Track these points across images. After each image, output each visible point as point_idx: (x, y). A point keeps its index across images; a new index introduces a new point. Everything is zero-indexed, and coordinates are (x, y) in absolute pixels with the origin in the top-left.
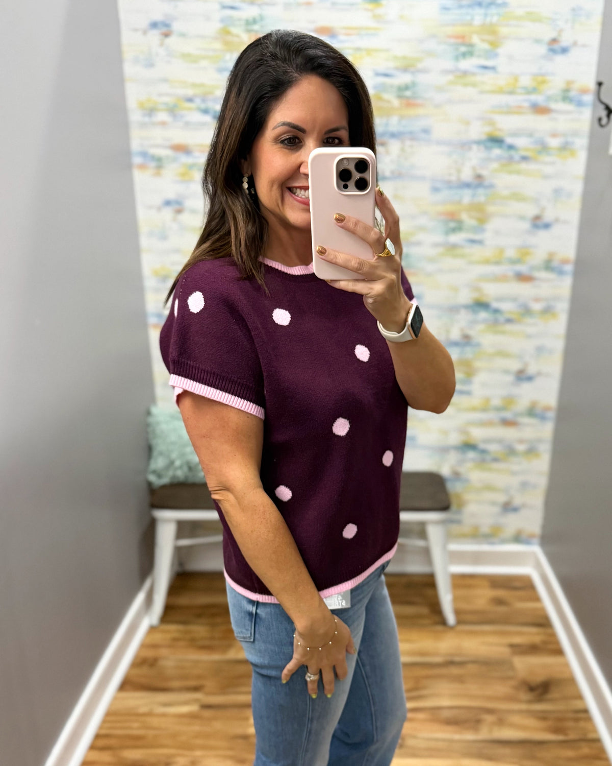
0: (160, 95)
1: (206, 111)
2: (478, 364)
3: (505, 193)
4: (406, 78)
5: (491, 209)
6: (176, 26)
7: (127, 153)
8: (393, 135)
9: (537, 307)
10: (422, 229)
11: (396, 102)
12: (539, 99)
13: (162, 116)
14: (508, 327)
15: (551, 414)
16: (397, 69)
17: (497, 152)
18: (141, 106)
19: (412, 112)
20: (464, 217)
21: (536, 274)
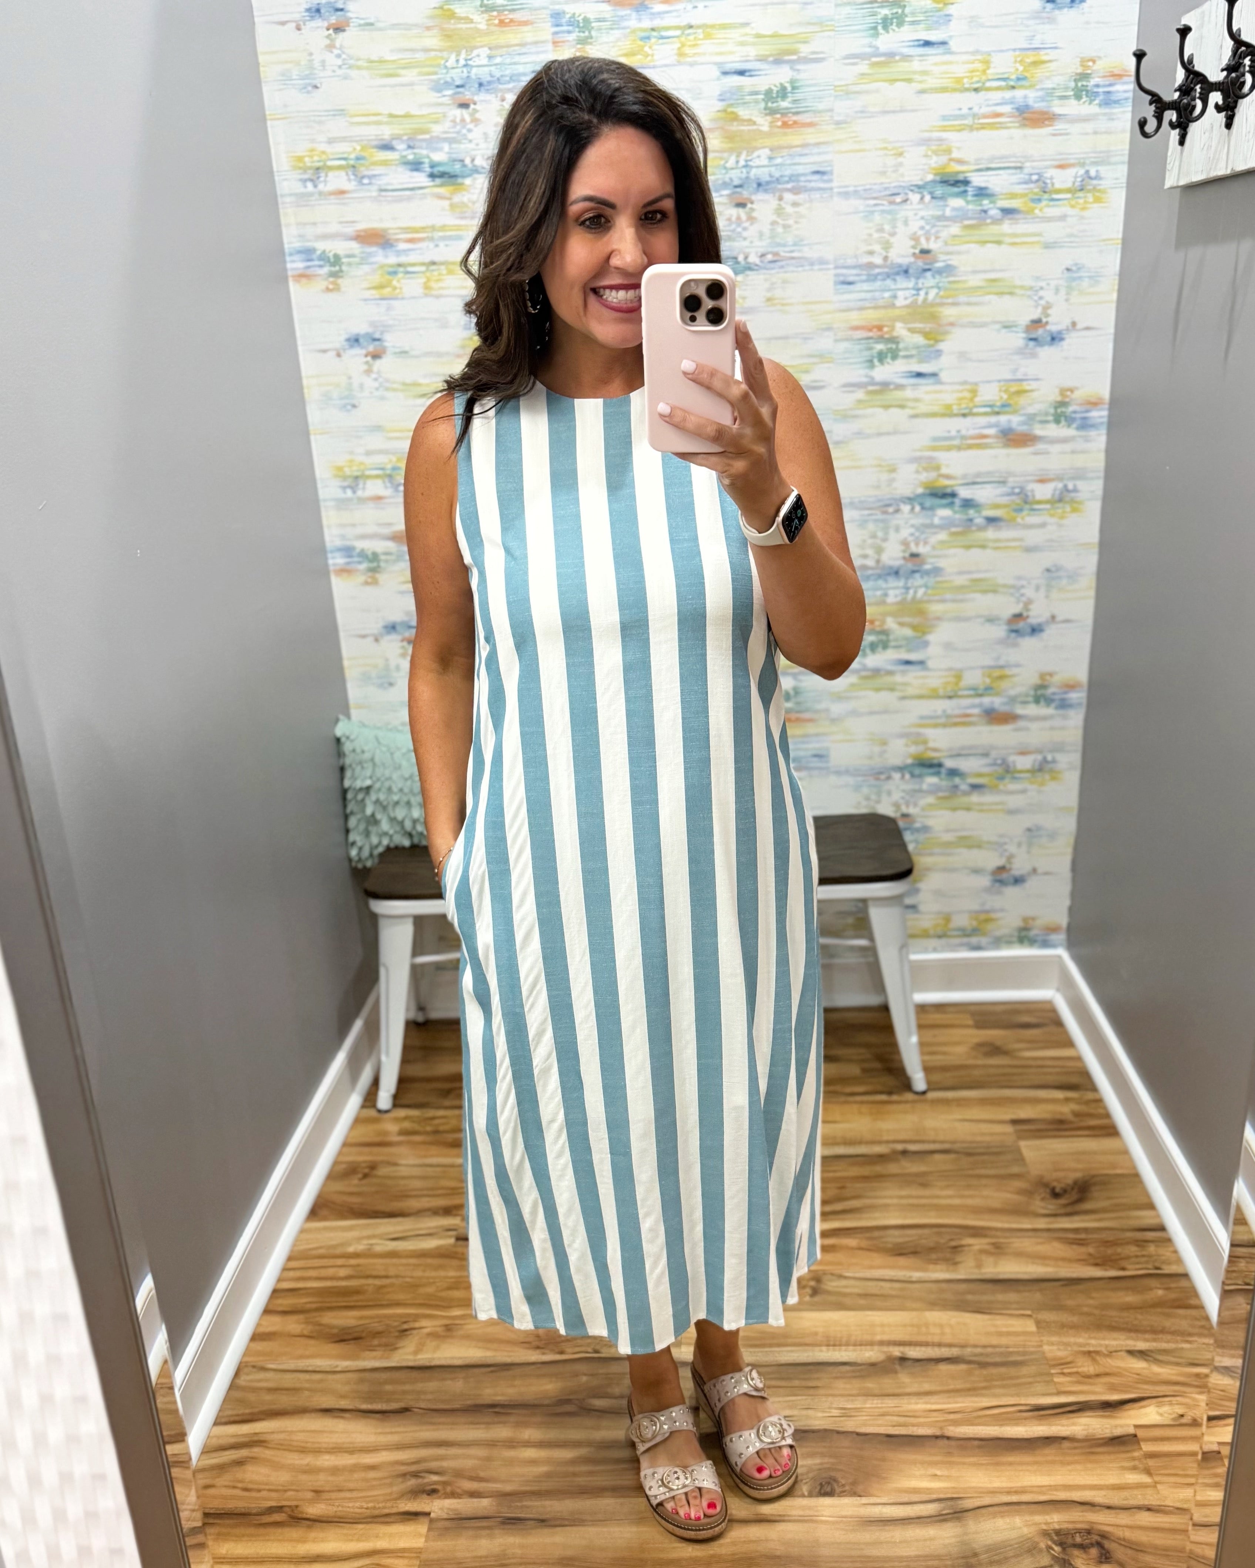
0: (331, 141)
1: (415, 166)
2: (936, 608)
3: (974, 281)
4: (781, 76)
5: (949, 313)
6: (354, 10)
7: (279, 253)
8: (759, 185)
9: (1043, 492)
10: (822, 357)
11: (764, 123)
12: (1030, 96)
13: (337, 180)
14: (991, 534)
15: (1079, 696)
16: (762, 59)
17: (957, 202)
18: (298, 163)
19: (794, 138)
20: (900, 330)
21: (1038, 431)
